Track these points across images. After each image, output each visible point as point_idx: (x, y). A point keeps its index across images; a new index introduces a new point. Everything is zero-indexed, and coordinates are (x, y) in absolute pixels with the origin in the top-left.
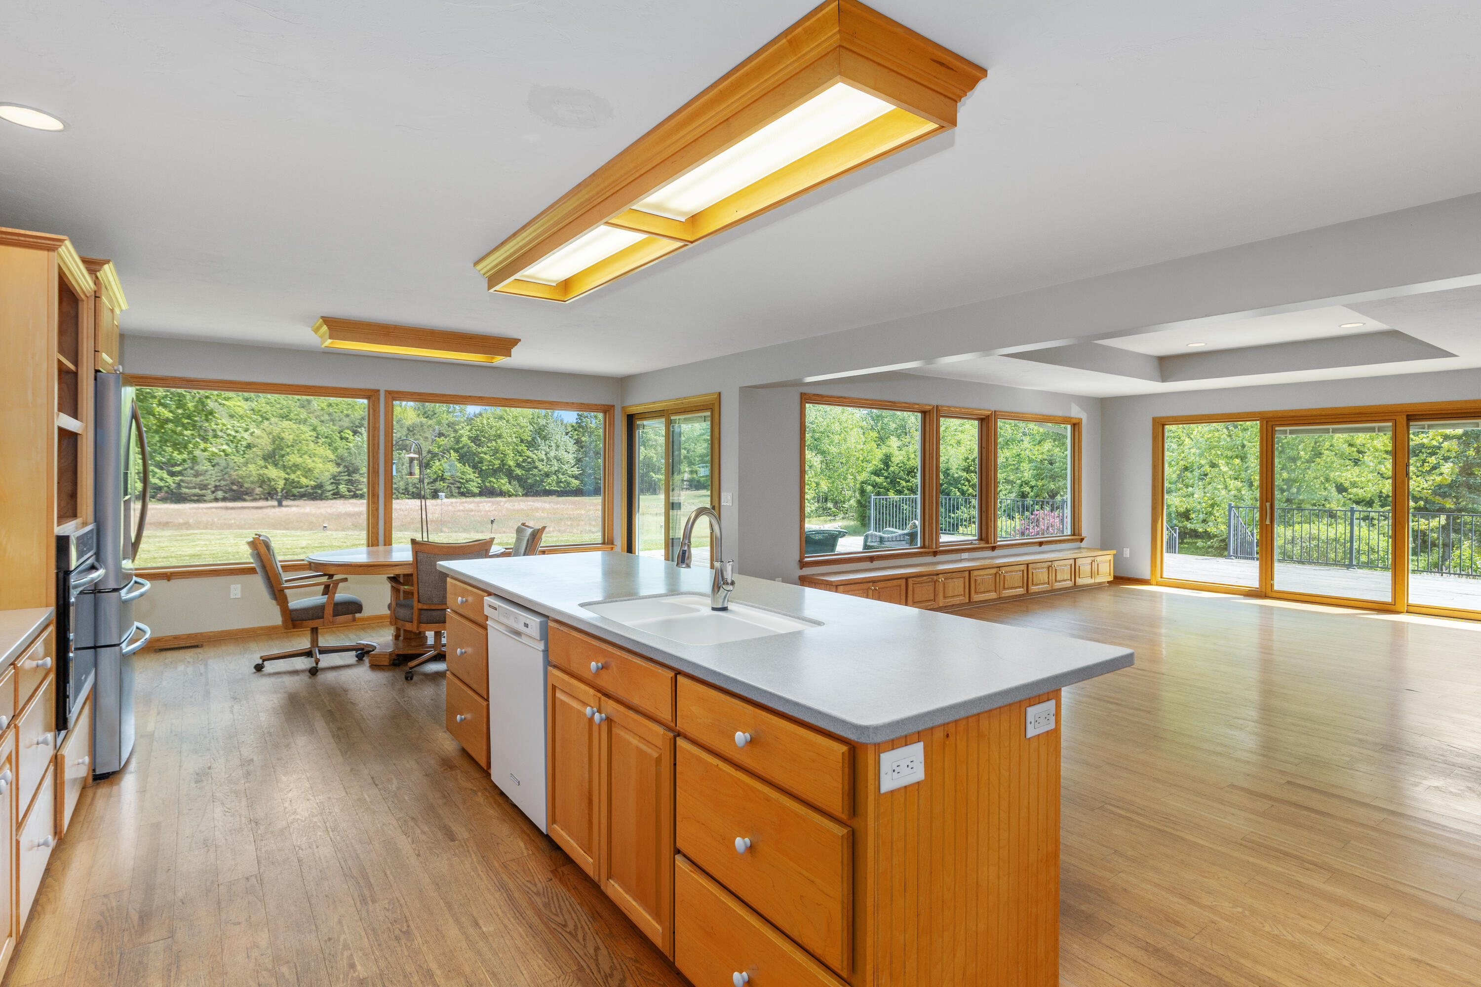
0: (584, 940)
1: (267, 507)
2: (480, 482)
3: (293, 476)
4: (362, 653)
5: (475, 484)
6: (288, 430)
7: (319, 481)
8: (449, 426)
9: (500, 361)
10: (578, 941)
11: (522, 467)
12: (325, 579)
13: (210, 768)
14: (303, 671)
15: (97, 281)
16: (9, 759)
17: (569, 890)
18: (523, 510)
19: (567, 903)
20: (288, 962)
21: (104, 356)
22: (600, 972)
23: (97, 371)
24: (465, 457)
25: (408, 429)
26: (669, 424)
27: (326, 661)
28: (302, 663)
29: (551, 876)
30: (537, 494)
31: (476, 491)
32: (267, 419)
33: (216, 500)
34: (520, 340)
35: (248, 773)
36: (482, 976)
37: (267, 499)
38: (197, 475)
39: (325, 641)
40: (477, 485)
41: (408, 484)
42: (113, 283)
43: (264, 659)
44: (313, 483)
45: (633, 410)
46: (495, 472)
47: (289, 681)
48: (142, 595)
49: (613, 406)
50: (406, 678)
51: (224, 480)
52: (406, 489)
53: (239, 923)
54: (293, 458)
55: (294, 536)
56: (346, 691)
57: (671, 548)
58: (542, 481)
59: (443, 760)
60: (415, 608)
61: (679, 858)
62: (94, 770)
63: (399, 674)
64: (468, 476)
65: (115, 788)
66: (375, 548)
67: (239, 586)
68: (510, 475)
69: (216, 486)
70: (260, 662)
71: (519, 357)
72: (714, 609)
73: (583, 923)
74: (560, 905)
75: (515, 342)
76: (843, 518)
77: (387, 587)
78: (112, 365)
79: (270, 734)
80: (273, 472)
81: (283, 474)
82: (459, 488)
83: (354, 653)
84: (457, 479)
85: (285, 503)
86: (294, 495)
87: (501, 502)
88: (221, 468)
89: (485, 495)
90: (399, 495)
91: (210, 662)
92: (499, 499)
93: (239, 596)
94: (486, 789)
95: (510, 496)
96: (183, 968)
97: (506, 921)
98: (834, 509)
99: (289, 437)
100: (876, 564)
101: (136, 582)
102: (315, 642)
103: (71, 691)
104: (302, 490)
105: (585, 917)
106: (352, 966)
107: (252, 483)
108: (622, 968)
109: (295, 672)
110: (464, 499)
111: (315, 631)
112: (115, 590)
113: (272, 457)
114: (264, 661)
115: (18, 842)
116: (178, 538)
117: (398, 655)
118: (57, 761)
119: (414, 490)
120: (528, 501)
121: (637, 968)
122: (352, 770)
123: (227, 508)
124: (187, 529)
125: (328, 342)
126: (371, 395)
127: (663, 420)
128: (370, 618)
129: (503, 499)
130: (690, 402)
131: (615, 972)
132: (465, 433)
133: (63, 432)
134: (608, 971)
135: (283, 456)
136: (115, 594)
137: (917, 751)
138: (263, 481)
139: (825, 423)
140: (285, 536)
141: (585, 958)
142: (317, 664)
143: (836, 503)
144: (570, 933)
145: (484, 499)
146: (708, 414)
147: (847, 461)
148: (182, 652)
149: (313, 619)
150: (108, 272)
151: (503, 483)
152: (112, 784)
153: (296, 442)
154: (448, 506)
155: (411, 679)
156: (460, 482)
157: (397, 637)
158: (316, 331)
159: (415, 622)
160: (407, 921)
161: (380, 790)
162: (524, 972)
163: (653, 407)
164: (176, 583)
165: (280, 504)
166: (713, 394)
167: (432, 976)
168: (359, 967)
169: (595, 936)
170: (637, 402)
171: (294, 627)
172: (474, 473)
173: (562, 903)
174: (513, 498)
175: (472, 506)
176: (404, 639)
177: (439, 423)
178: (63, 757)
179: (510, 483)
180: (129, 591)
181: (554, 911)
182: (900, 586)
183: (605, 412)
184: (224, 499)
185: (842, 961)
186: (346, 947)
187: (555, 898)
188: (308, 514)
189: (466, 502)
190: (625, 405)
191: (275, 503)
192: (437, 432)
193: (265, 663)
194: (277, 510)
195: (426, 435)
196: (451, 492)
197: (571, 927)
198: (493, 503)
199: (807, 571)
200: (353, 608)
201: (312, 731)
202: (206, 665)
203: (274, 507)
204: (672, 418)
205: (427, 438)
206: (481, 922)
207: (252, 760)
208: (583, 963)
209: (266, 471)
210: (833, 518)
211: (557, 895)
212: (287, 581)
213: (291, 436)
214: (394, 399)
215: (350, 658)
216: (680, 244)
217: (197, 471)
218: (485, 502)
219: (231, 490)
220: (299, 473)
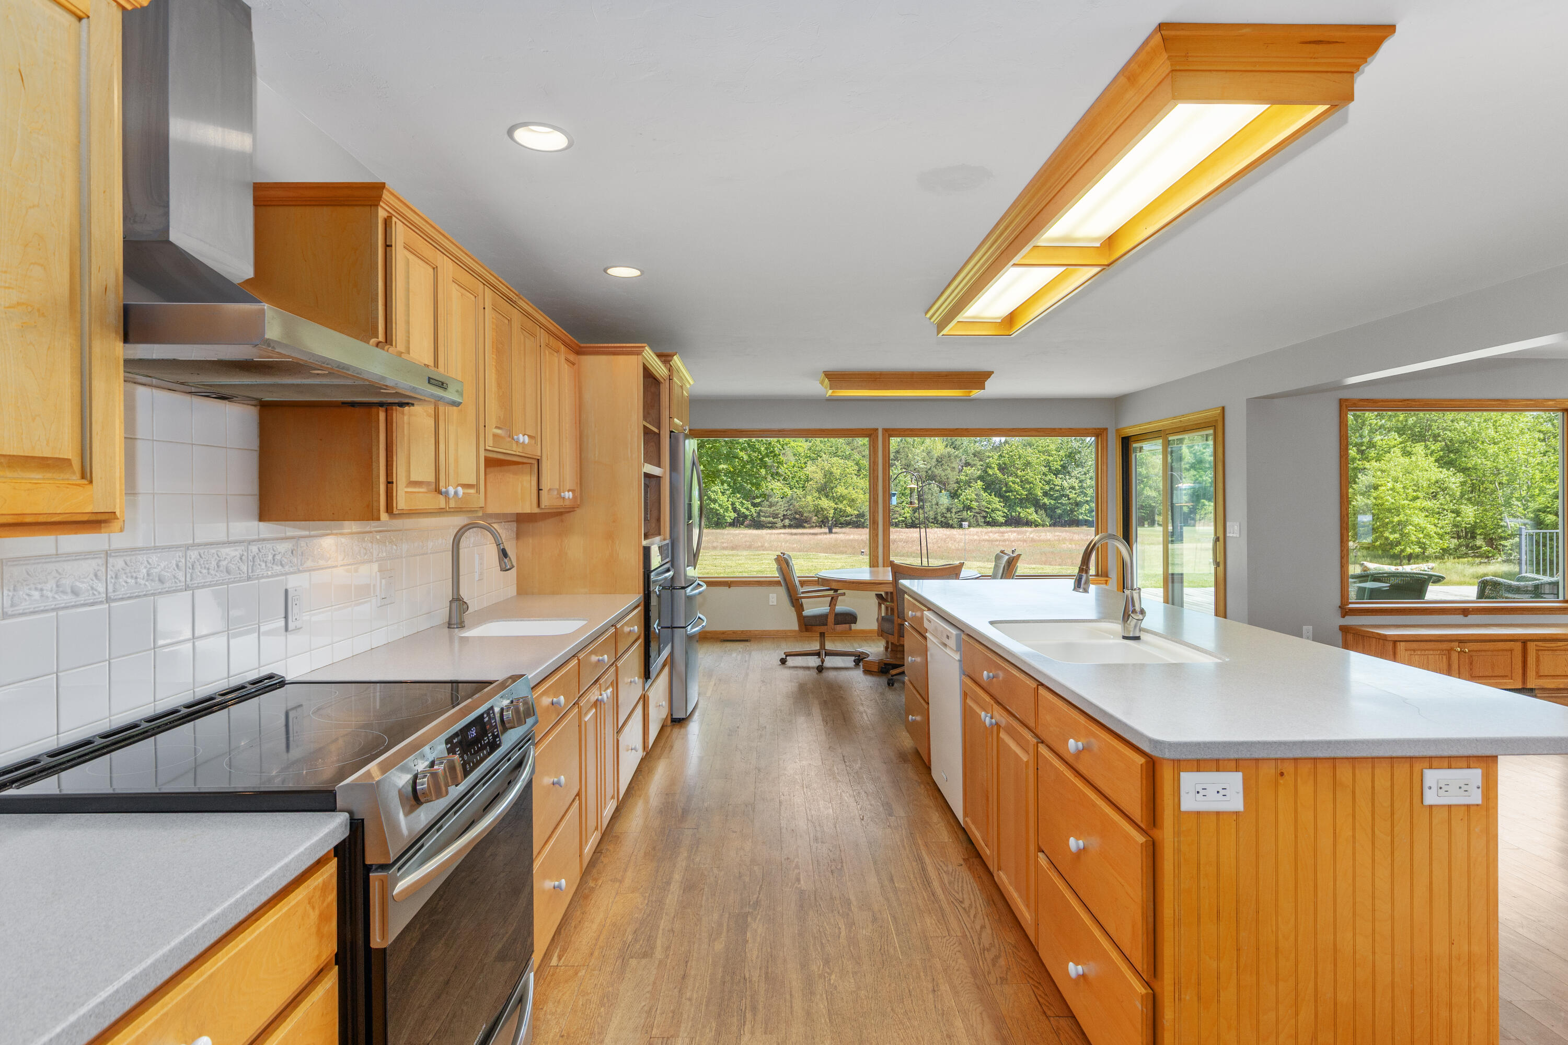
0: (975, 917)
1: (821, 534)
2: (1006, 511)
3: (841, 506)
4: (859, 659)
5: (1000, 513)
6: (837, 465)
7: (861, 511)
8: (975, 456)
9: (975, 393)
10: (969, 916)
11: (1051, 497)
12: (831, 592)
13: (738, 727)
14: (813, 668)
15: (670, 369)
16: (612, 683)
17: (974, 877)
18: (1049, 540)
19: (969, 886)
20: (759, 865)
21: (676, 420)
22: (980, 944)
23: (671, 432)
24: (990, 486)
25: (937, 461)
26: (1167, 444)
27: (830, 662)
28: (813, 661)
29: (962, 862)
30: (1064, 525)
31: (1002, 520)
32: (821, 457)
33: (784, 527)
34: (993, 372)
35: (761, 736)
36: (885, 916)
37: (821, 527)
38: (770, 506)
39: (829, 646)
40: (1002, 514)
41: (937, 514)
42: (681, 368)
43: (788, 655)
44: (856, 512)
45: (1129, 432)
46: (1023, 502)
47: (801, 673)
48: (700, 593)
49: (1106, 429)
50: (889, 684)
51: (789, 509)
52: (935, 518)
53: (736, 832)
54: (840, 490)
55: (833, 559)
56: (840, 687)
57: (1170, 585)
58: (1072, 511)
59: (900, 753)
60: (896, 622)
61: (1040, 854)
62: (672, 715)
63: (883, 680)
64: (994, 506)
65: (683, 730)
66: (875, 569)
67: (775, 595)
68: (1037, 505)
69: (784, 515)
70: (784, 656)
71: (993, 388)
72: (1125, 638)
73: (978, 905)
74: (962, 886)
75: (988, 374)
76: (1504, 561)
77: (875, 601)
78: (682, 426)
79: (781, 710)
80: (825, 503)
81: (833, 505)
82: (985, 517)
83: (853, 658)
84: (983, 509)
85: (834, 530)
86: (841, 524)
87: (1026, 532)
88: (788, 499)
89: (1010, 525)
90: (930, 524)
91: (753, 653)
92: (1025, 529)
93: (775, 604)
94: (928, 783)
95: (1036, 526)
96: (700, 849)
97: (915, 885)
98: (1485, 548)
99: (837, 472)
100: (1472, 619)
101: (699, 584)
102: (822, 645)
103: (653, 654)
104: (848, 518)
105: (981, 901)
106: (798, 880)
107: (810, 512)
108: (1000, 948)
109: (808, 668)
110: (990, 529)
111: (822, 635)
112: (683, 588)
113: (825, 490)
114: (786, 656)
115: (618, 741)
116: (752, 557)
117: (885, 664)
118: (644, 699)
119: (943, 519)
120: (1055, 532)
121: (1013, 952)
122: (830, 747)
123: (792, 534)
124: (763, 550)
125: (830, 392)
126: (870, 434)
127: (1160, 441)
128: (863, 632)
129: (1029, 529)
130: (1189, 419)
131: (993, 949)
132: (994, 460)
133: (647, 476)
134: (987, 946)
135: (832, 488)
136: (683, 591)
137: (1235, 780)
138: (818, 511)
139: (1470, 429)
140: (826, 558)
141: (971, 930)
142: (823, 663)
143: (1490, 542)
144: (964, 909)
145: (1009, 529)
146: (1211, 431)
147: (1510, 482)
148: (737, 643)
149: (820, 625)
150: (677, 360)
151: (1030, 513)
152: (681, 727)
153: (844, 475)
154: (973, 535)
155: (893, 685)
156: (986, 512)
157: (887, 648)
158: (822, 383)
159: (896, 635)
160: (842, 862)
161: (846, 766)
162: (918, 924)
163: (1148, 428)
164: (734, 590)
165: (830, 532)
166: (1215, 409)
167: (849, 904)
168: (802, 882)
169: (985, 917)
170: (1132, 424)
171: (807, 630)
172: (1000, 502)
173: (965, 885)
174: (1040, 528)
175: (997, 536)
176: (892, 650)
177: (966, 452)
178: (648, 697)
179: (1036, 512)
180: (692, 590)
181: (956, 888)
182: (1511, 650)
183: (1097, 436)
184: (790, 526)
185: (1143, 965)
186: (797, 867)
187: (960, 880)
188: (852, 540)
189: (991, 532)
190: (1119, 427)
191: (827, 530)
192: (964, 461)
193: (788, 658)
194: (828, 536)
195: (953, 465)
196: (977, 521)
197: (966, 904)
198: (1019, 533)
199: (1351, 621)
200: (849, 618)
201: (809, 714)
202: (750, 654)
203: (825, 533)
204: (1170, 438)
205: (954, 468)
206: (895, 879)
207: (765, 727)
208: (968, 934)
209: (820, 502)
210: (1486, 560)
211: (963, 878)
212: (803, 593)
213: (839, 471)
214: (890, 436)
215: (849, 661)
216: (1098, 269)
217: (771, 502)
218: (1011, 532)
219: (795, 518)
220: (845, 502)
